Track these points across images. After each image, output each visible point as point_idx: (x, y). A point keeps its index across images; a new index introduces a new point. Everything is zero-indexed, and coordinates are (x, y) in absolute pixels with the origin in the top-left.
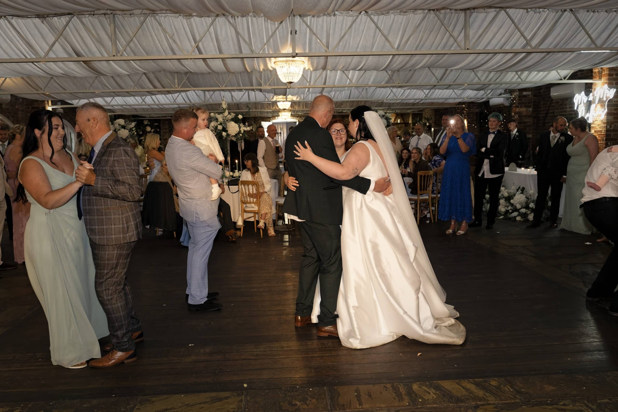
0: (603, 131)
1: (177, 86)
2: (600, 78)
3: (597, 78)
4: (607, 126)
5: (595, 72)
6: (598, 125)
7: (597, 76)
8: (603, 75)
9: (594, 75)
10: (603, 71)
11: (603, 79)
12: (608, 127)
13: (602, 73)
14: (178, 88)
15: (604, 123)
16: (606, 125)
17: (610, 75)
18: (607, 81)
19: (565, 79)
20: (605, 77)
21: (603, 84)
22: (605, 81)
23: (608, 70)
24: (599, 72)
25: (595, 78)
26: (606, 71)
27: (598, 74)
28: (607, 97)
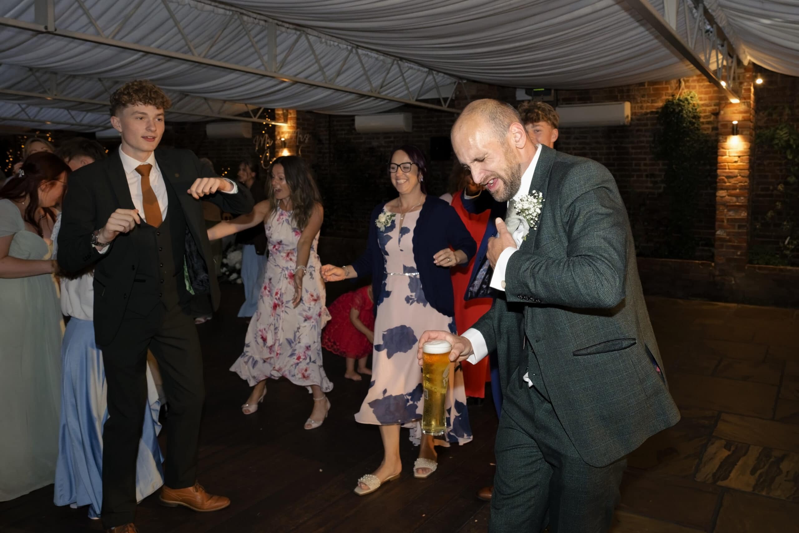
2: (286, 121)
5: (278, 114)
7: (281, 119)
8: (289, 119)
9: (277, 117)
10: (289, 114)
11: (289, 122)
13: (287, 115)
17: (298, 119)
18: (295, 125)
19: (255, 116)
20: (292, 121)
21: (290, 127)
22: (292, 125)
23: (295, 113)
24: (283, 114)
25: (279, 120)
26: (292, 115)
27: (282, 116)
28: (300, 142)
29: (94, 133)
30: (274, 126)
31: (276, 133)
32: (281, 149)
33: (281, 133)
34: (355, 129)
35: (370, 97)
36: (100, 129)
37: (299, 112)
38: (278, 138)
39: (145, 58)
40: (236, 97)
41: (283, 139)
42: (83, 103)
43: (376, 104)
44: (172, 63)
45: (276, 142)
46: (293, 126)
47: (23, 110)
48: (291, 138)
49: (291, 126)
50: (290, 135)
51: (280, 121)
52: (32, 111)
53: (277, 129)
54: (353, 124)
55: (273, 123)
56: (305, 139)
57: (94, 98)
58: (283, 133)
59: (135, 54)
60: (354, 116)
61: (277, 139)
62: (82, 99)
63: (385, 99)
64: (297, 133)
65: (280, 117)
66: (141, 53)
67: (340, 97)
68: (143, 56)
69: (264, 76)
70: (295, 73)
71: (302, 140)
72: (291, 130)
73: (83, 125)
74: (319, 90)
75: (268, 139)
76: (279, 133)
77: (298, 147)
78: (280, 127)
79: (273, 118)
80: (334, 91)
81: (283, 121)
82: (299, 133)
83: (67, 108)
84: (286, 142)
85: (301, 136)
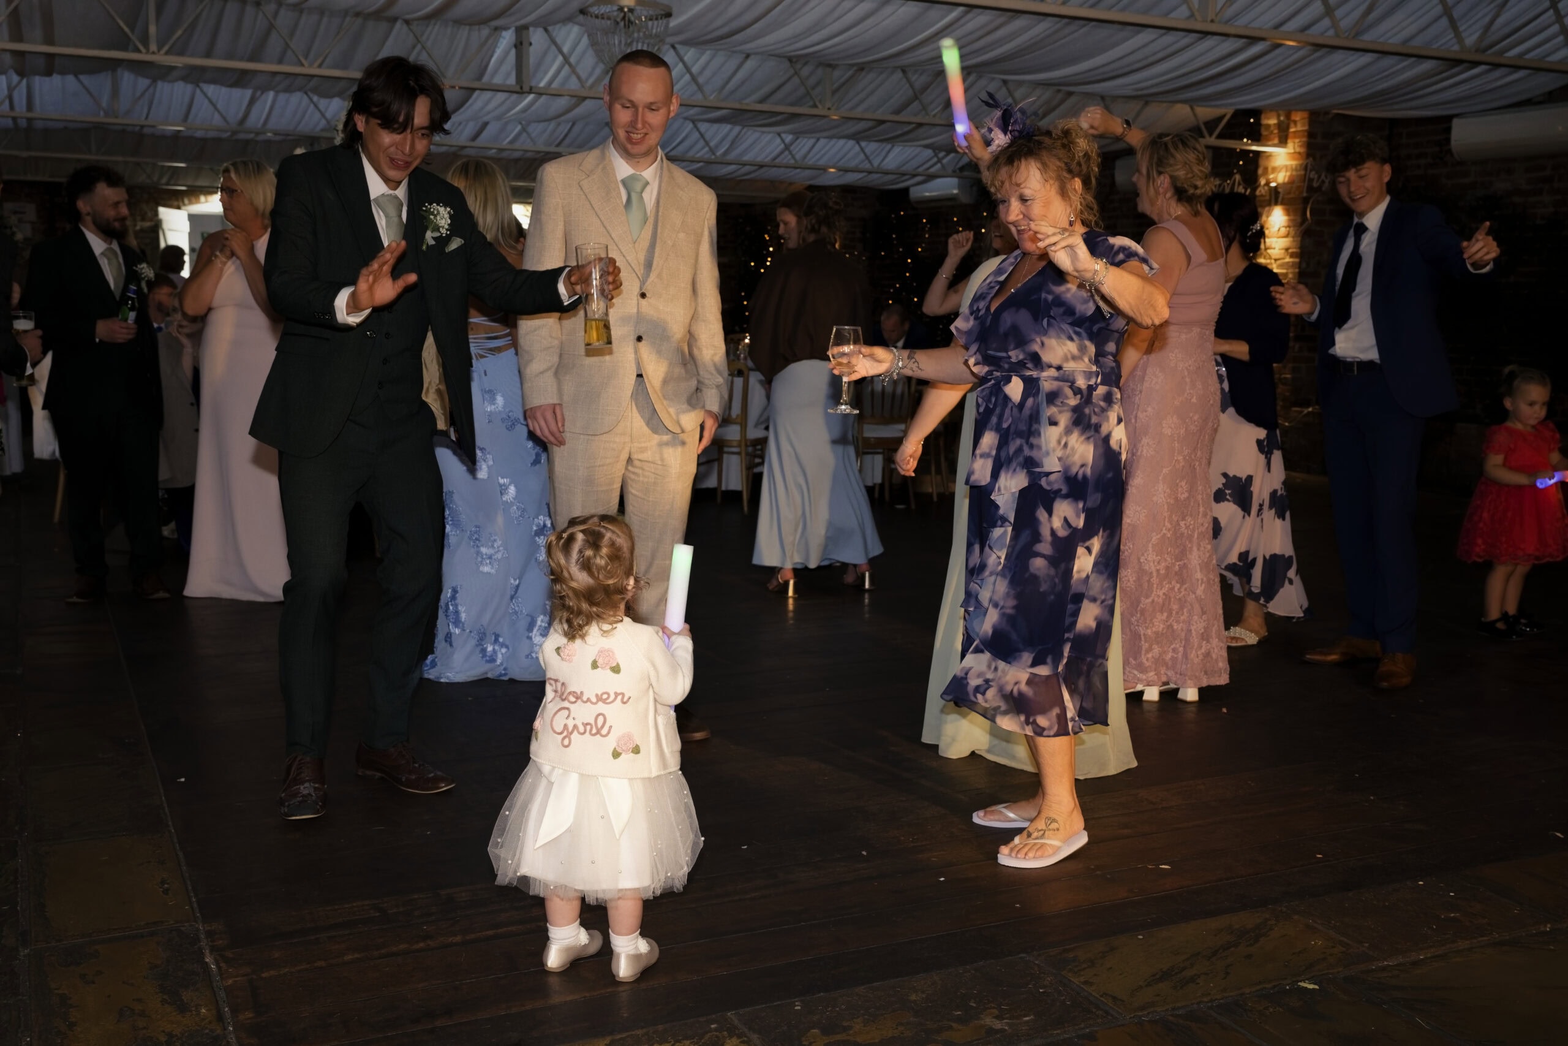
0: (1290, 276)
1: (153, 47)
2: (1283, 142)
3: (1273, 140)
4: (1300, 263)
5: (1268, 126)
6: (1276, 260)
7: (1272, 136)
8: (1290, 135)
9: (1264, 132)
10: (1292, 125)
11: (1290, 144)
12: (1304, 265)
13: (1288, 127)
14: (159, 51)
15: (1292, 255)
16: (1297, 260)
17: (1311, 135)
18: (1302, 150)
19: (1211, 135)
20: (1297, 140)
21: (1293, 155)
22: (1298, 150)
23: (1306, 121)
24: (1279, 125)
25: (1269, 140)
26: (1299, 124)
27: (1276, 131)
28: (1310, 189)
29: (906, 191)
30: (1258, 154)
31: (1260, 171)
32: (1267, 209)
33: (1270, 170)
34: (1450, 151)
35: (1476, 64)
36: (919, 179)
37: (1316, 118)
38: (1263, 182)
39: (970, 16)
40: (1152, 86)
41: (1273, 185)
42: (883, 122)
43: (1497, 80)
44: (1020, 22)
45: (1258, 193)
46: (1299, 153)
47: (787, 147)
48: (1291, 182)
49: (1295, 153)
50: (1288, 174)
51: (1270, 143)
52: (803, 146)
53: (1262, 162)
54: (1448, 140)
55: (1254, 148)
56: (1323, 182)
57: (898, 112)
58: (1274, 169)
59: (951, 12)
60: (1449, 119)
61: (1260, 185)
62: (879, 115)
63: (1518, 68)
64: (1306, 168)
65: (1272, 132)
66: (961, 9)
67: (1395, 69)
68: (966, 13)
69: (1206, 34)
70: (1277, 20)
71: (1315, 185)
72: (1294, 163)
73: (887, 173)
74: (1338, 56)
75: (1239, 184)
76: (1266, 169)
77: (1305, 201)
78: (1269, 156)
79: (1257, 138)
80: (1375, 55)
81: (1276, 141)
82: (1309, 167)
83: (856, 137)
84: (1280, 190)
85: (1313, 175)
